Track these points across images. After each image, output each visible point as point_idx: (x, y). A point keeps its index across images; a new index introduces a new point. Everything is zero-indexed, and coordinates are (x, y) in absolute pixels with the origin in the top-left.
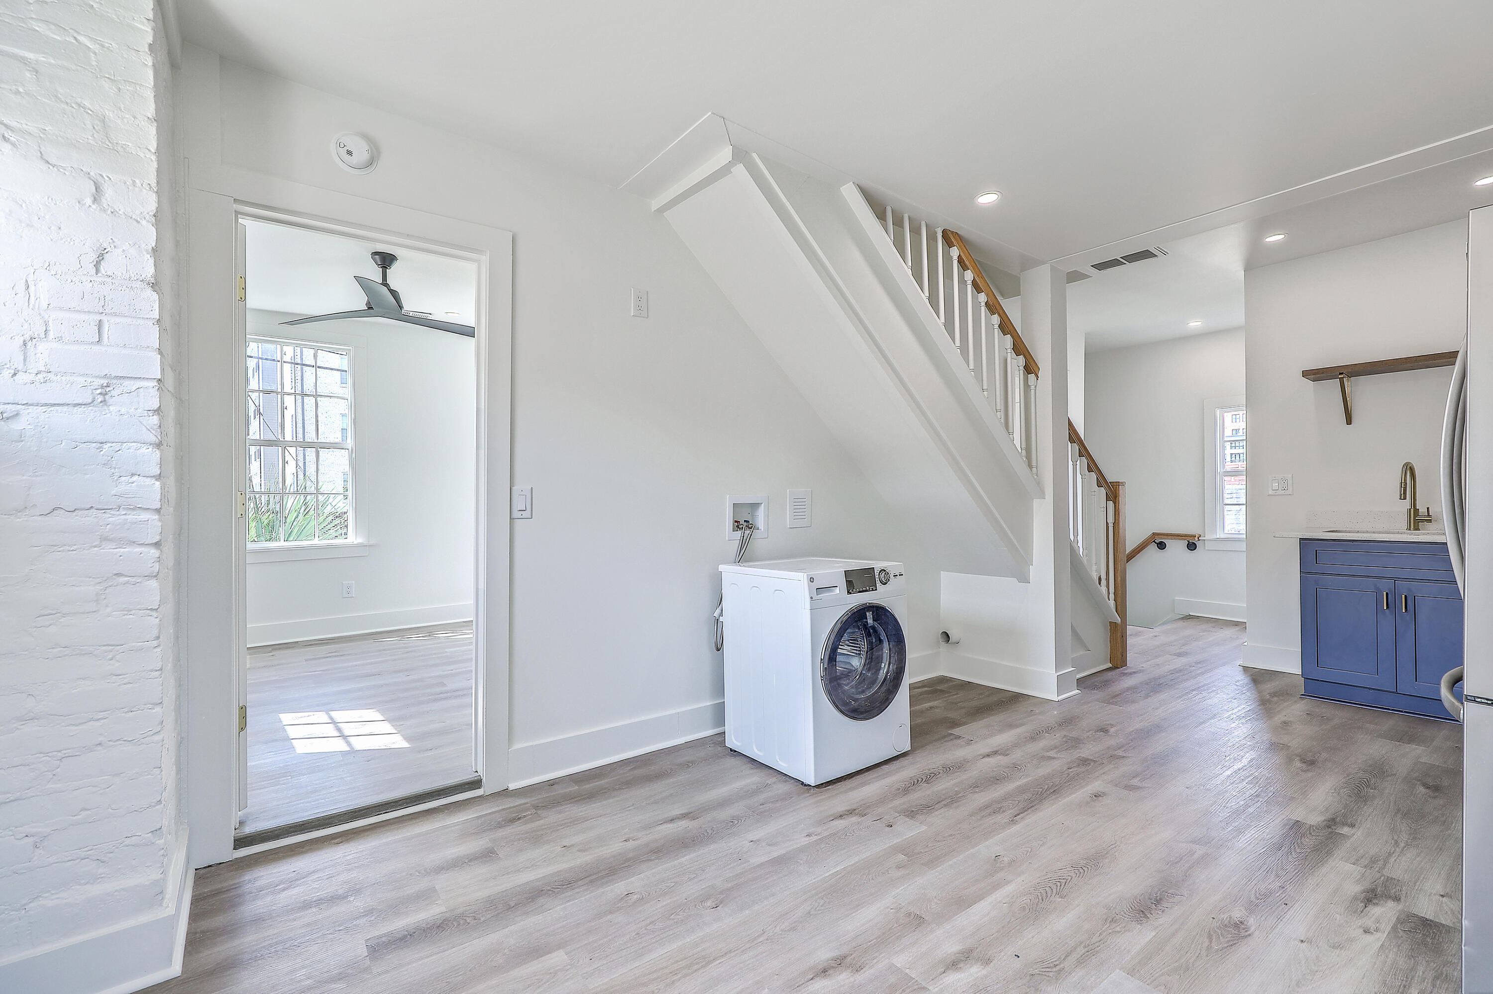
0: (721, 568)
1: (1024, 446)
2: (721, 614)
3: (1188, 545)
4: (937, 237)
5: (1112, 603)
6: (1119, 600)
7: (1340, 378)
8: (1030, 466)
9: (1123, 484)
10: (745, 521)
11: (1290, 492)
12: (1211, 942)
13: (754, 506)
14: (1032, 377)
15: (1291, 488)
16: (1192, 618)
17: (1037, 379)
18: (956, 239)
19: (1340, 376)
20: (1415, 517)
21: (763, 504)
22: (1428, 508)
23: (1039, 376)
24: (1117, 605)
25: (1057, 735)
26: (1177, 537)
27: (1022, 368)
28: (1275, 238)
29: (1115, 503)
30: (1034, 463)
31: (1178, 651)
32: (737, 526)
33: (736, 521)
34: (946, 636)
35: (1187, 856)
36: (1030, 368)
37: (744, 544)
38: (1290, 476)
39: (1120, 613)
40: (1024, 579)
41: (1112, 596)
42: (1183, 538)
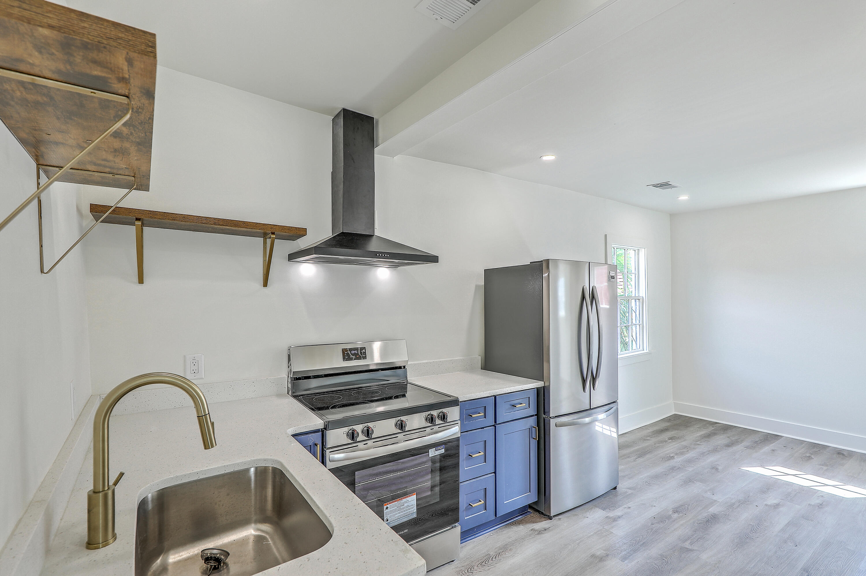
12: (688, 507)
35: (694, 542)
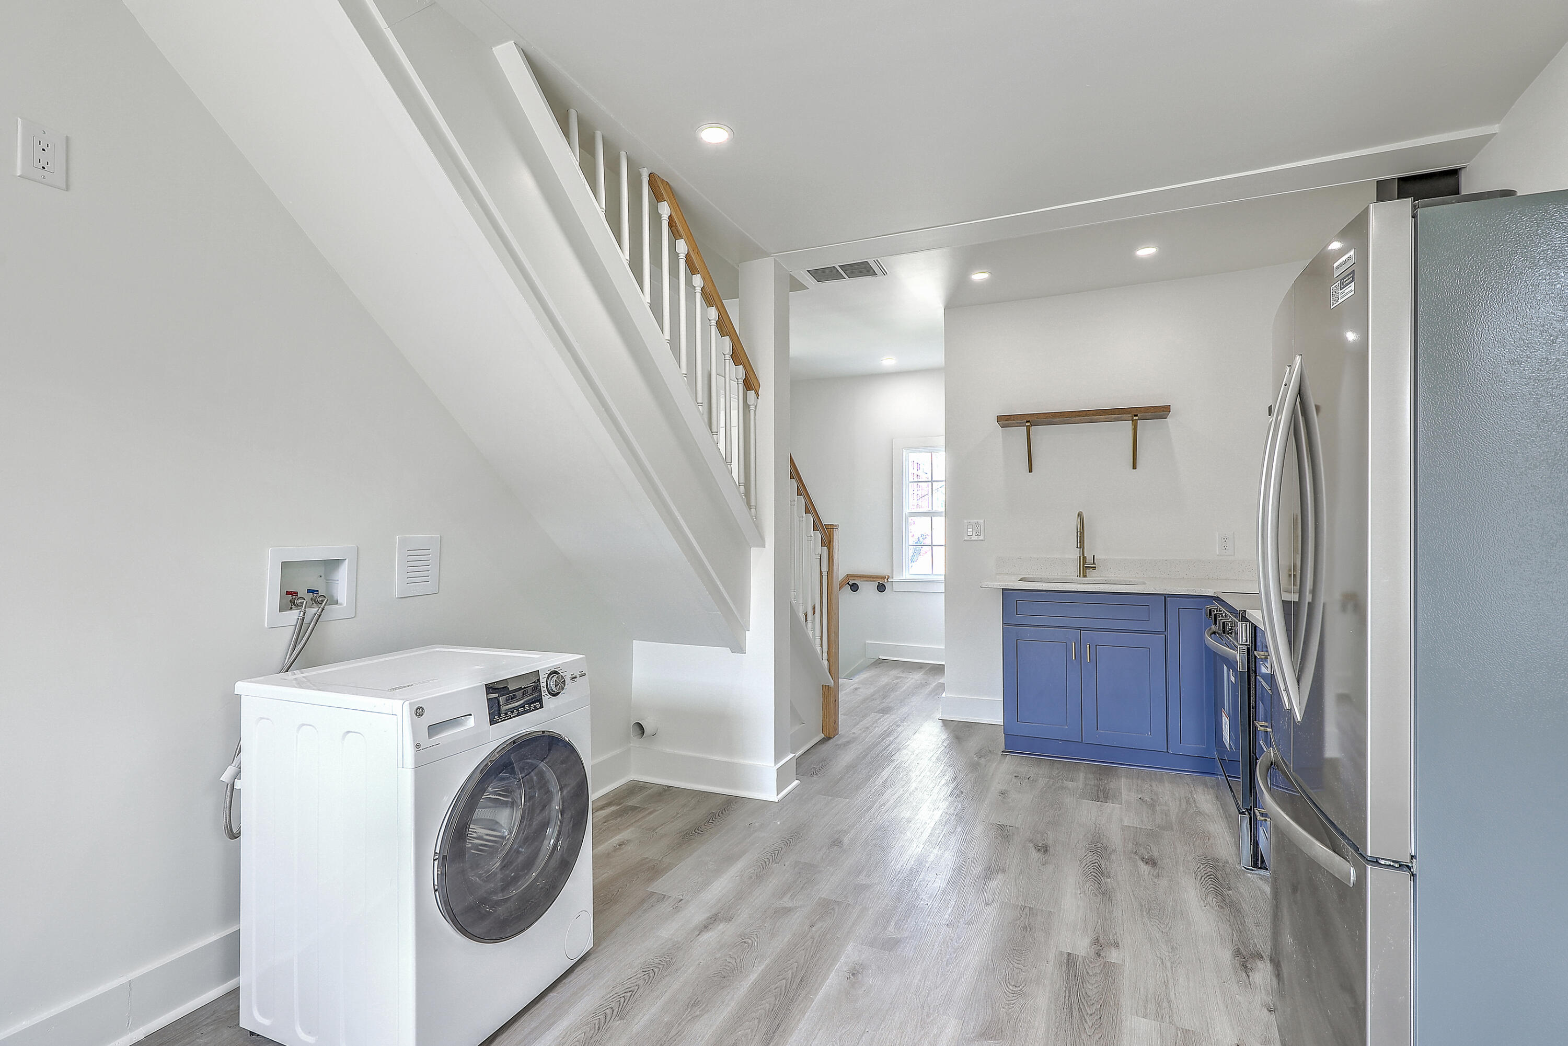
0: (241, 687)
1: (742, 481)
2: (238, 775)
3: (878, 586)
4: (641, 180)
5: (826, 663)
6: (832, 660)
7: (1027, 426)
8: (748, 503)
9: (836, 527)
10: (309, 591)
11: (981, 538)
13: (332, 565)
14: (751, 394)
15: (983, 534)
16: (882, 662)
17: (758, 398)
18: (666, 192)
19: (1027, 424)
20: (1083, 565)
21: (347, 560)
22: (1094, 556)
23: (759, 394)
24: (831, 665)
25: (787, 864)
26: (868, 579)
27: (741, 381)
28: (979, 276)
29: (829, 549)
30: (753, 503)
31: (881, 707)
32: (291, 601)
33: (288, 593)
34: (640, 728)
36: (750, 384)
37: (302, 633)
38: (982, 521)
39: (833, 675)
40: (738, 648)
41: (825, 655)
42: (874, 579)
